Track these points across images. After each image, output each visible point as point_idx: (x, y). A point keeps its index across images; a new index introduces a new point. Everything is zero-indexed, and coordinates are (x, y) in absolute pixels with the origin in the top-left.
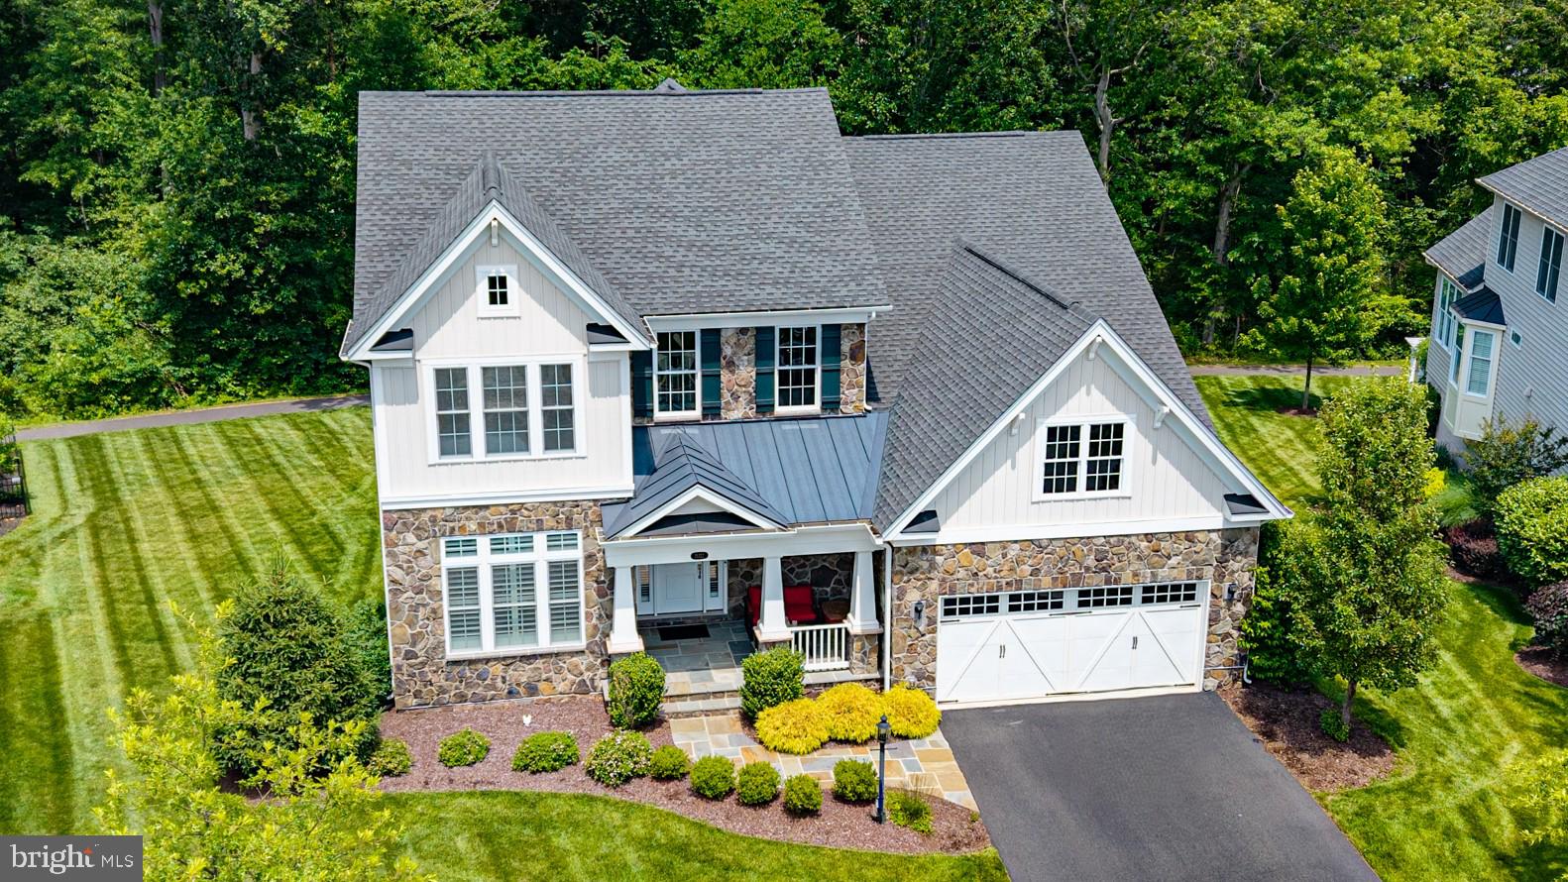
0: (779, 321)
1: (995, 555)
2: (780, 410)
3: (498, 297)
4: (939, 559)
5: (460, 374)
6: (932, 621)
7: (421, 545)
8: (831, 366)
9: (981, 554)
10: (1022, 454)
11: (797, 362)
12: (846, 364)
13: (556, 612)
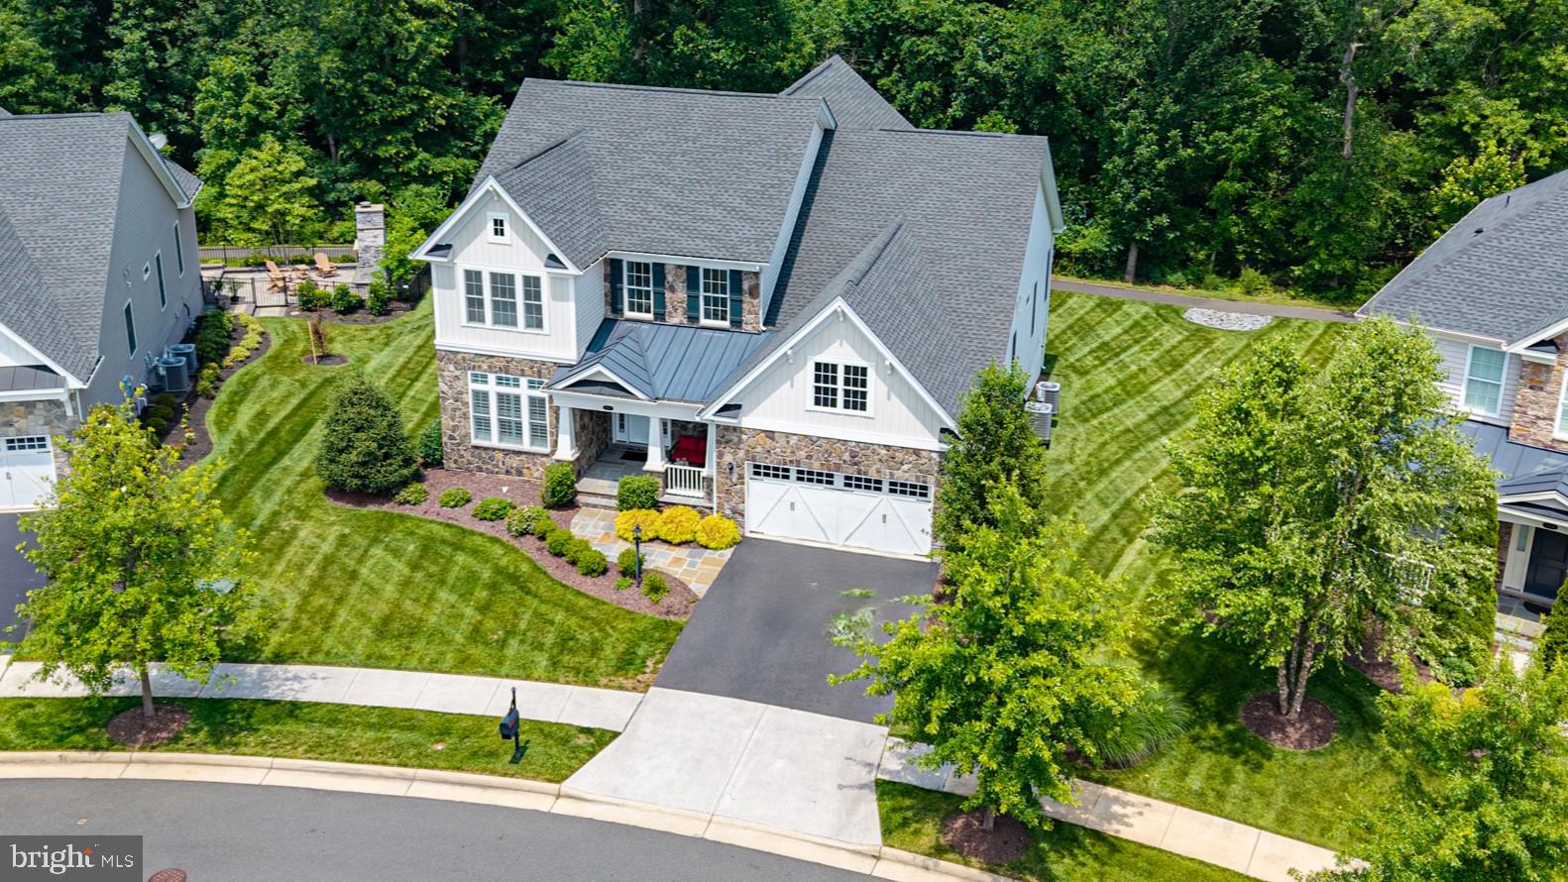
0: (702, 264)
1: (782, 441)
2: (704, 322)
3: (499, 232)
4: (744, 437)
5: (478, 274)
6: (741, 477)
7: (457, 373)
8: (736, 297)
9: (773, 439)
10: (798, 378)
11: (715, 291)
12: (746, 298)
13: (534, 428)
